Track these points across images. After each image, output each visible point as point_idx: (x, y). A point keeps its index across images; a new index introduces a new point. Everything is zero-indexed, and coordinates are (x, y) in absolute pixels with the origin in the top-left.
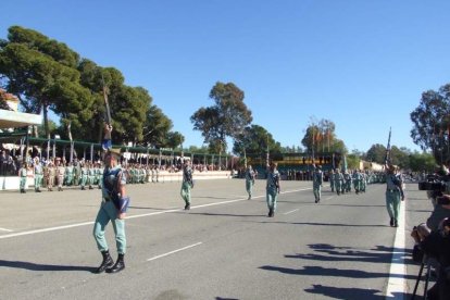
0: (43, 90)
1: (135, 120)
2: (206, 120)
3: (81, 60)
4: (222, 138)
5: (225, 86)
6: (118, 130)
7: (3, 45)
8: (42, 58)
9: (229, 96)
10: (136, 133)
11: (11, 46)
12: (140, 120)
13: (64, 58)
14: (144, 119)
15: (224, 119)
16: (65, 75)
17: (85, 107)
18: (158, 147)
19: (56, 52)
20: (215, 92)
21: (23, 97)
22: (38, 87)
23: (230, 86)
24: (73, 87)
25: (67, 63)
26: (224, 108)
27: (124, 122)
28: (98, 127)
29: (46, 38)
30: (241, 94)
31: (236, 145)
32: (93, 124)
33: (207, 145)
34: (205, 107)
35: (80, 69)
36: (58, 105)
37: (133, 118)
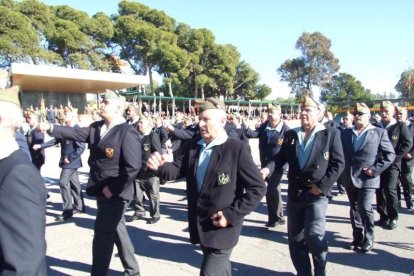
0: (148, 54)
2: (295, 69)
3: (177, 25)
4: (308, 88)
5: (311, 36)
6: (211, 85)
7: (115, 19)
8: (146, 26)
9: (315, 46)
10: (227, 87)
11: (121, 18)
12: (230, 75)
13: (163, 24)
15: (310, 68)
16: (165, 39)
17: (182, 66)
18: (247, 99)
19: (156, 20)
20: (299, 44)
21: (132, 62)
22: (144, 52)
23: (316, 35)
24: (172, 50)
25: (166, 28)
26: (311, 58)
27: (216, 77)
28: (193, 83)
29: (147, 8)
30: (328, 43)
31: (323, 94)
32: (190, 82)
33: (293, 96)
34: (291, 59)
35: (177, 32)
36: (161, 68)
37: (224, 73)
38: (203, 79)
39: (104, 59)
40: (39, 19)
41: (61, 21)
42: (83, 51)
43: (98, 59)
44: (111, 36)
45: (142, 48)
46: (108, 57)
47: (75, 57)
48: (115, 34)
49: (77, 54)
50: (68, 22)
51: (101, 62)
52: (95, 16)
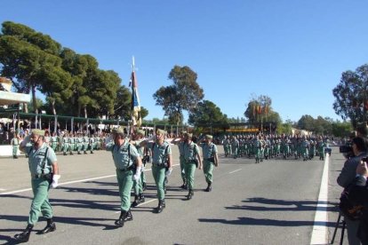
1: (108, 98)
2: (167, 96)
3: (62, 49)
4: (179, 111)
5: (182, 69)
6: (93, 106)
8: (30, 47)
9: (184, 77)
10: (108, 108)
11: (4, 38)
12: (112, 98)
13: (48, 47)
14: (115, 97)
15: (180, 95)
17: (66, 87)
18: (126, 120)
19: (42, 42)
20: (172, 74)
21: (15, 80)
22: (27, 71)
23: (185, 69)
24: (56, 71)
25: (51, 51)
26: (181, 86)
27: (98, 99)
28: (77, 103)
29: (33, 31)
30: (195, 76)
31: (190, 116)
32: (73, 101)
33: (167, 117)
35: (62, 56)
36: (44, 86)
37: (106, 96)
38: (86, 100)
45: (25, 67)
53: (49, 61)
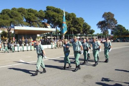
0: (55, 22)
1: (80, 27)
2: (102, 25)
4: (107, 30)
5: (107, 13)
6: (75, 30)
7: (45, 11)
8: (54, 13)
9: (109, 16)
10: (80, 31)
11: (47, 11)
12: (81, 27)
13: (60, 12)
14: (82, 27)
15: (107, 24)
18: (87, 34)
19: (58, 11)
20: (103, 16)
21: (51, 24)
23: (109, 13)
25: (61, 14)
26: (107, 20)
27: (77, 28)
28: (70, 30)
29: (55, 8)
30: (113, 15)
31: (112, 32)
33: (102, 32)
34: (101, 21)
36: (59, 25)
38: (73, 29)
39: (42, 24)
40: (23, 13)
41: (29, 13)
42: (36, 22)
43: (40, 24)
44: (44, 17)
45: (53, 20)
46: (43, 23)
47: (34, 24)
48: (45, 16)
49: (34, 23)
50: (31, 13)
51: (41, 25)
52: (39, 11)
53: (60, 17)
